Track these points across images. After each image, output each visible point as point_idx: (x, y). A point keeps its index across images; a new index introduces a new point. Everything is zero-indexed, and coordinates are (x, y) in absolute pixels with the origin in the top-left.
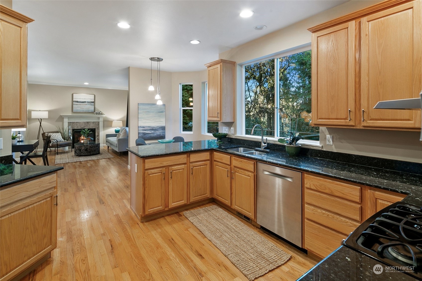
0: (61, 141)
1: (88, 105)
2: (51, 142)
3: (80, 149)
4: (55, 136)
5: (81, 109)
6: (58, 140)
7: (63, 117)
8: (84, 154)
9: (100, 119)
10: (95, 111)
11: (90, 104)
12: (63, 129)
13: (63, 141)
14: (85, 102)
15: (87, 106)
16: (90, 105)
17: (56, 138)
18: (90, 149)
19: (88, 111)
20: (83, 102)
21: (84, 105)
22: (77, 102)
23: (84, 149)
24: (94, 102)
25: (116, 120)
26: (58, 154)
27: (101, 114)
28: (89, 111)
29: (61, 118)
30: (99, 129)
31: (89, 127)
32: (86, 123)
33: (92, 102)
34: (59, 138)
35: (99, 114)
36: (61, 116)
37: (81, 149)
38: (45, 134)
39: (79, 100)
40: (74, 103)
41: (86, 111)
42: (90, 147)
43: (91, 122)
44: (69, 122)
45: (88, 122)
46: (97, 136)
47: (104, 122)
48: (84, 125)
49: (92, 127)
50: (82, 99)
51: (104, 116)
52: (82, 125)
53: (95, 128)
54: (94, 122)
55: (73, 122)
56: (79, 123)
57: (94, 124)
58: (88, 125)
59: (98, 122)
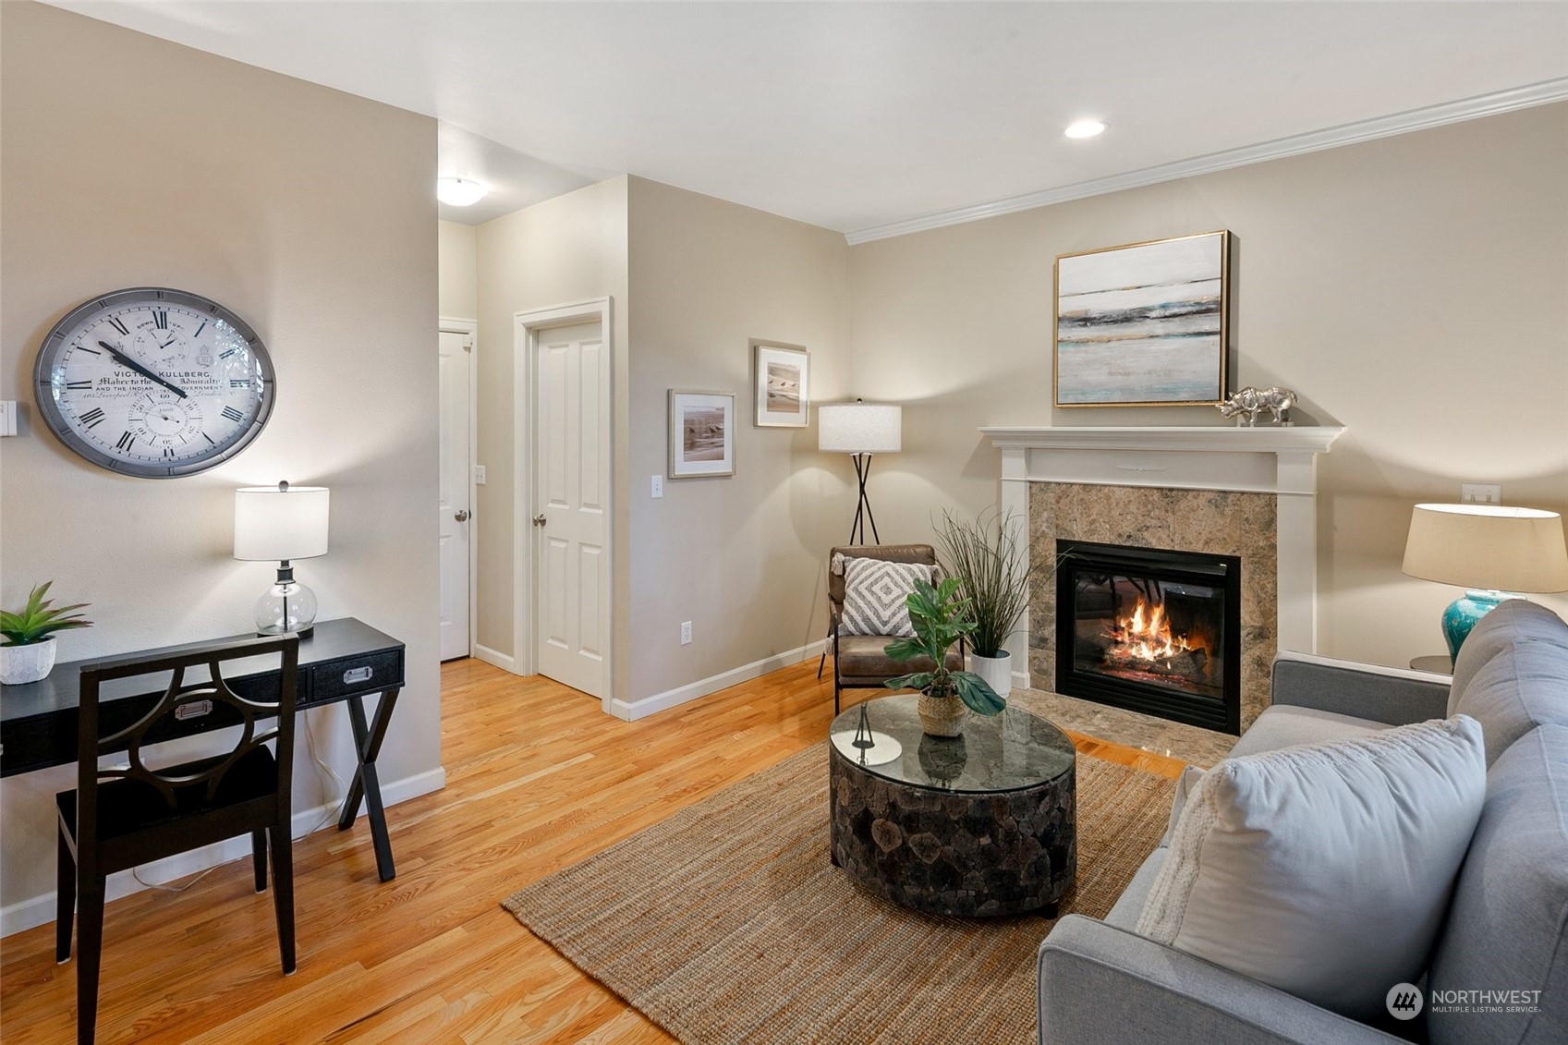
1: (1167, 336)
4: (869, 589)
5: (1110, 374)
6: (879, 617)
7: (995, 444)
9: (1280, 467)
11: (1182, 330)
14: (1142, 315)
15: (1157, 345)
16: (1186, 335)
17: (868, 603)
19: (1166, 391)
20: (1126, 319)
21: (1136, 345)
22: (1086, 321)
24: (1226, 306)
28: (1174, 392)
30: (1275, 572)
31: (1177, 538)
32: (1156, 495)
33: (1203, 310)
34: (886, 606)
36: (987, 433)
39: (1096, 306)
40: (1063, 333)
43: (1201, 494)
44: (1038, 485)
45: (1174, 493)
46: (1251, 636)
47: (1327, 495)
48: (1140, 518)
49: (1207, 543)
50: (1118, 290)
51: (1327, 437)
52: (1121, 518)
53: (1237, 554)
54: (1225, 492)
55: (1059, 484)
56: (1100, 499)
57: (1222, 514)
58: (1171, 518)
59: (1267, 494)
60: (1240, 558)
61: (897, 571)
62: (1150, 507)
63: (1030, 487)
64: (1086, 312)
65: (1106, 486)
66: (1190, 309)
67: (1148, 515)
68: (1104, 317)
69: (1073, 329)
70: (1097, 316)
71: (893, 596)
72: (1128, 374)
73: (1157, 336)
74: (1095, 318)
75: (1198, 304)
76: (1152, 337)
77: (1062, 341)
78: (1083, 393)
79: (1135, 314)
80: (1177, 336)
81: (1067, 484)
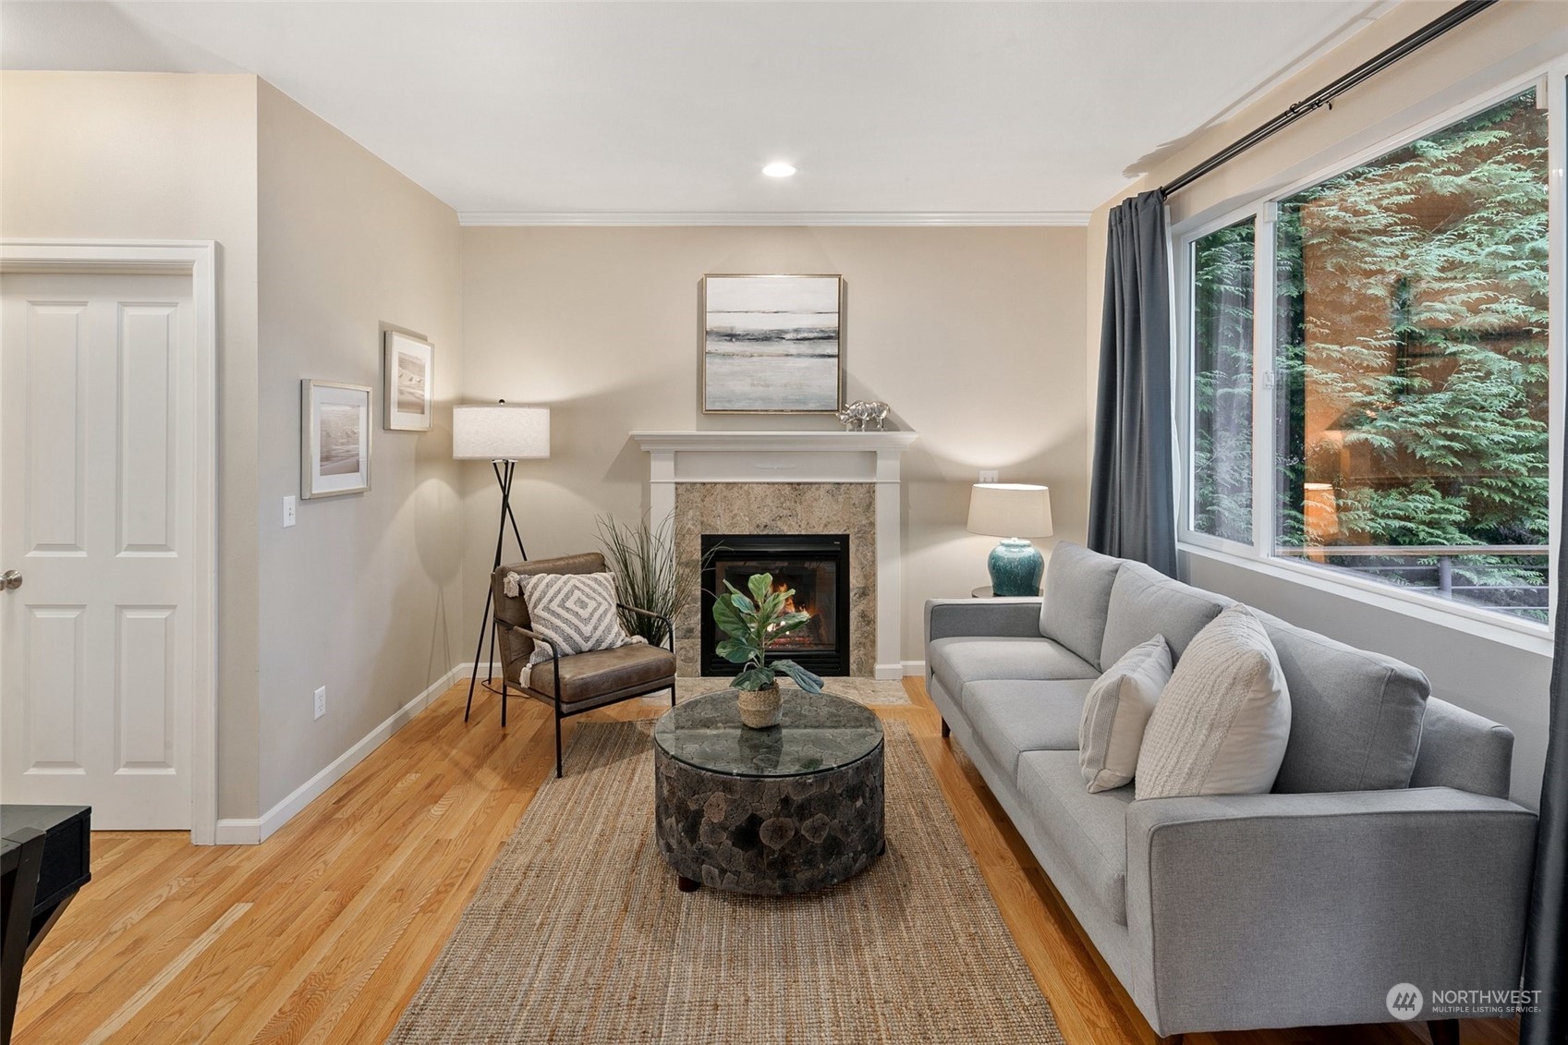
0: (599, 642)
1: (799, 355)
2: (536, 649)
3: (693, 807)
4: (562, 605)
5: (753, 385)
7: (644, 448)
8: (723, 872)
9: (880, 463)
10: (844, 401)
11: (810, 351)
12: (645, 531)
13: (619, 643)
14: (778, 336)
15: (791, 362)
16: (813, 356)
17: (566, 621)
18: (779, 831)
19: (797, 401)
20: (766, 338)
22: (732, 336)
23: (723, 827)
24: (837, 336)
25: (995, 474)
26: (560, 776)
27: (890, 425)
28: (805, 403)
29: (635, 458)
30: (873, 544)
31: (804, 524)
32: (788, 489)
33: (826, 337)
34: (586, 621)
35: (873, 424)
36: (632, 437)
37: (699, 814)
38: (506, 580)
39: (741, 324)
40: (711, 346)
41: (785, 400)
42: (786, 801)
43: (822, 486)
44: (684, 486)
45: (801, 487)
46: (857, 595)
47: (907, 480)
48: (775, 509)
49: (826, 526)
50: (759, 312)
51: (907, 438)
52: (758, 510)
53: (847, 532)
54: (838, 484)
55: (704, 484)
56: (741, 495)
57: (837, 501)
58: (799, 508)
59: (867, 483)
60: (848, 536)
61: (584, 583)
62: (782, 500)
63: (676, 489)
64: (732, 328)
65: (746, 483)
66: (816, 335)
67: (781, 507)
68: (747, 335)
69: (721, 343)
70: (741, 333)
71: (590, 609)
72: (768, 386)
73: (791, 355)
74: (739, 335)
75: (822, 331)
76: (787, 355)
77: (709, 353)
78: (729, 401)
79: (774, 335)
80: (806, 356)
81: (711, 483)
